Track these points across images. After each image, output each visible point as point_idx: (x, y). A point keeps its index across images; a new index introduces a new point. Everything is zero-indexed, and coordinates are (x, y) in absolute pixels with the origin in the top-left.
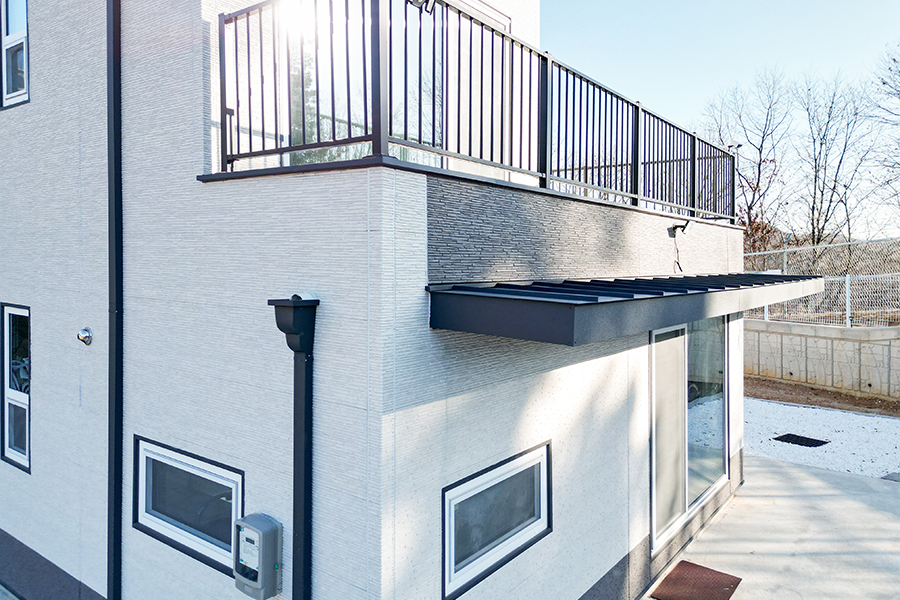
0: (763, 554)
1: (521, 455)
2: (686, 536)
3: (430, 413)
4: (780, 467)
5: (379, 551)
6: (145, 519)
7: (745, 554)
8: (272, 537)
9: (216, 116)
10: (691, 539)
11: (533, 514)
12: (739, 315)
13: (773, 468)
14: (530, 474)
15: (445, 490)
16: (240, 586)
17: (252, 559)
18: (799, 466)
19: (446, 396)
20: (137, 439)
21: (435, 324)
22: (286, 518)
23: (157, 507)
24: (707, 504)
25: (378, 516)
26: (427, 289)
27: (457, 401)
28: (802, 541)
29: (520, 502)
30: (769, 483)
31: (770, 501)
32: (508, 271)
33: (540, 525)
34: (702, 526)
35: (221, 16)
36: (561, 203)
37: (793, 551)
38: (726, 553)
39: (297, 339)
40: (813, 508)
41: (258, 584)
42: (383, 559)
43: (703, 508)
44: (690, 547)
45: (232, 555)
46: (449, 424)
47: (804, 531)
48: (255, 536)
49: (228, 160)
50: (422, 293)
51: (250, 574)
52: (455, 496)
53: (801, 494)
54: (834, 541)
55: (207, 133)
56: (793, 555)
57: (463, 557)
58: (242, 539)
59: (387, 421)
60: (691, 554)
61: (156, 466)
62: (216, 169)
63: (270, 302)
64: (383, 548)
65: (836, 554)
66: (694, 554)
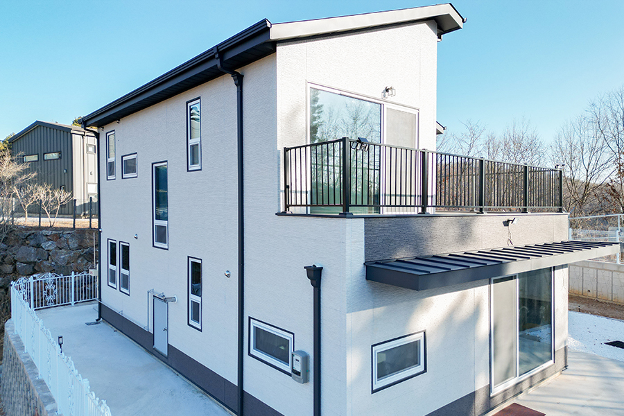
0: (564, 404)
1: (410, 335)
2: (517, 390)
3: (367, 314)
4: (600, 360)
5: (346, 366)
6: (253, 352)
7: (554, 403)
8: (306, 359)
9: (282, 188)
10: (521, 392)
11: (416, 363)
12: (562, 267)
13: (594, 360)
14: (415, 345)
15: (372, 346)
16: (294, 379)
17: (298, 368)
18: (612, 360)
19: (374, 307)
20: (250, 318)
21: (367, 278)
22: (311, 353)
23: (257, 347)
24: (535, 375)
25: (345, 352)
26: (364, 264)
27: (379, 310)
28: (592, 400)
29: (410, 356)
30: (588, 368)
31: (583, 378)
32: (403, 254)
33: (421, 368)
34: (531, 387)
35: (285, 148)
36: (432, 219)
37: (583, 404)
38: (542, 402)
39: (315, 282)
40: (608, 384)
41: (301, 377)
42: (347, 369)
43: (531, 376)
44: (520, 396)
45: (290, 367)
46: (375, 320)
47: (597, 395)
48: (299, 358)
49: (287, 206)
50: (361, 265)
51: (298, 373)
52: (377, 349)
53: (606, 376)
54: (613, 402)
55: (279, 196)
56: (583, 406)
57: (380, 376)
58: (294, 360)
59: (348, 315)
60: (521, 400)
61: (257, 330)
62: (282, 210)
63: (305, 268)
64: (347, 365)
65: (610, 408)
66: (522, 400)
